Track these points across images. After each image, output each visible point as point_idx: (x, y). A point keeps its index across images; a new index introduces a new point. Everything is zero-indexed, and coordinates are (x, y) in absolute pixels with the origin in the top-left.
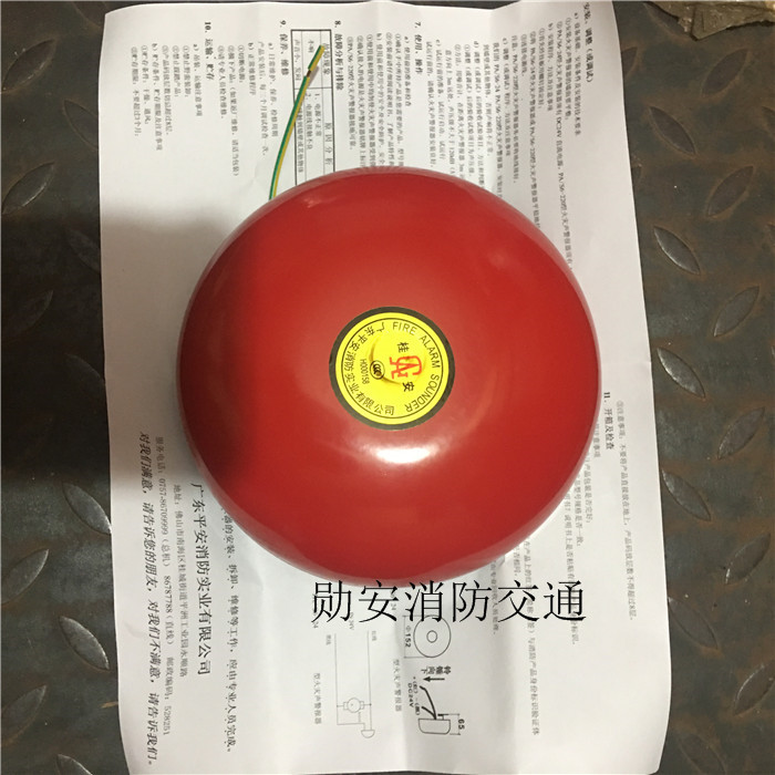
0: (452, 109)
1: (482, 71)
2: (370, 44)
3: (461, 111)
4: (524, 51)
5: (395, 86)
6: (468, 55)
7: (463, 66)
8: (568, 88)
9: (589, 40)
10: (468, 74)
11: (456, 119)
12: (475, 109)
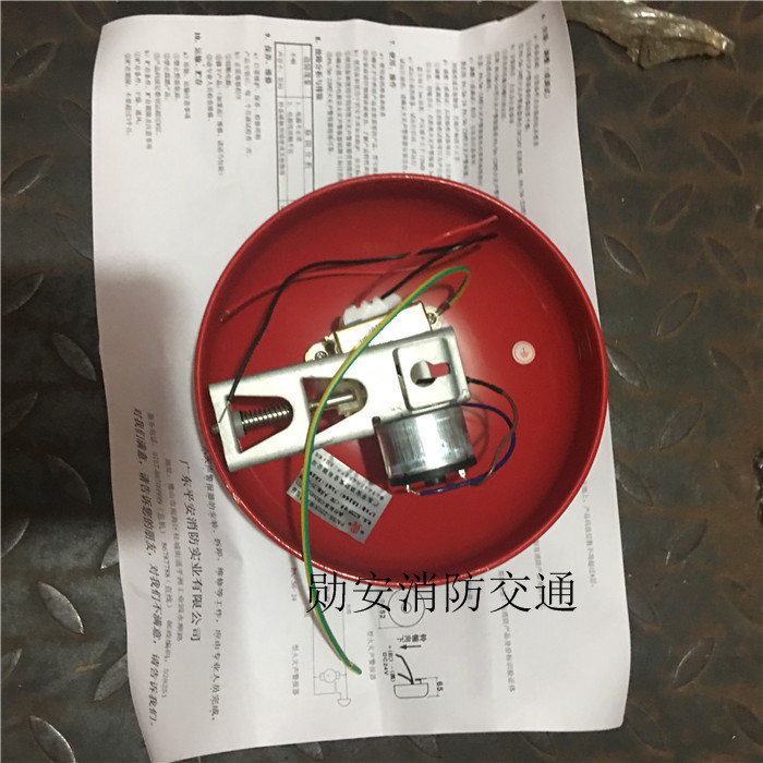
0: (422, 120)
1: (451, 87)
2: (348, 60)
3: (431, 122)
4: (489, 69)
5: (371, 98)
6: (437, 71)
7: (433, 82)
8: (528, 103)
9: (547, 60)
10: (438, 89)
11: (426, 129)
12: (443, 122)
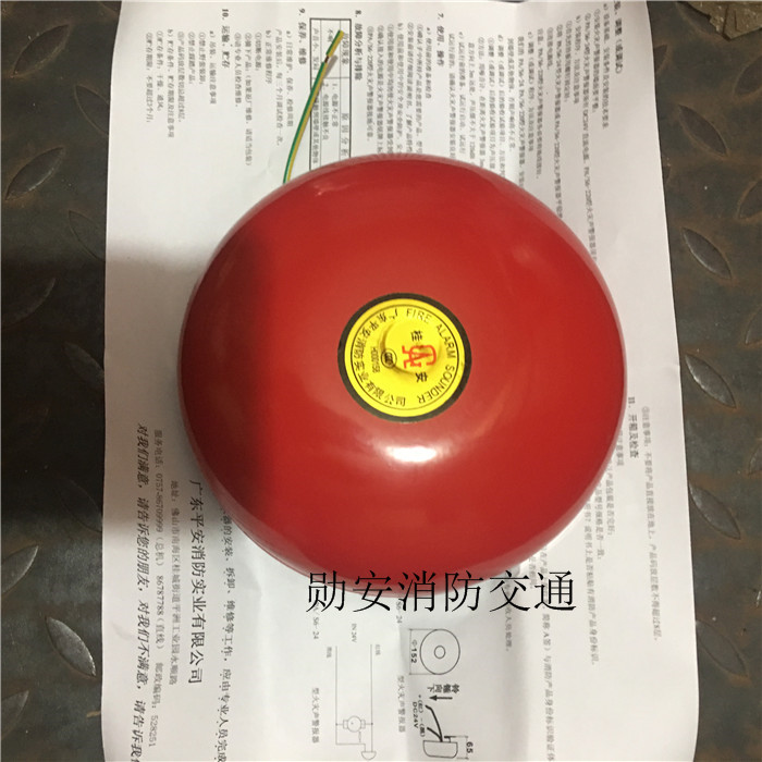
0: (473, 103)
1: (506, 66)
2: (391, 34)
3: (483, 105)
4: (550, 44)
5: (415, 77)
6: (491, 48)
7: (486, 60)
8: (596, 79)
9: (619, 31)
10: (492, 67)
11: (477, 112)
12: (497, 103)
